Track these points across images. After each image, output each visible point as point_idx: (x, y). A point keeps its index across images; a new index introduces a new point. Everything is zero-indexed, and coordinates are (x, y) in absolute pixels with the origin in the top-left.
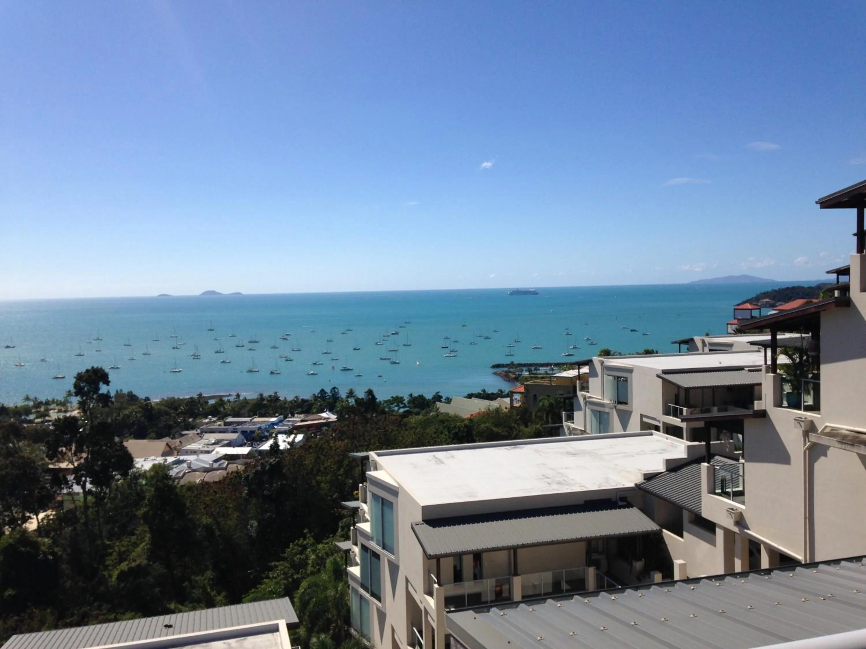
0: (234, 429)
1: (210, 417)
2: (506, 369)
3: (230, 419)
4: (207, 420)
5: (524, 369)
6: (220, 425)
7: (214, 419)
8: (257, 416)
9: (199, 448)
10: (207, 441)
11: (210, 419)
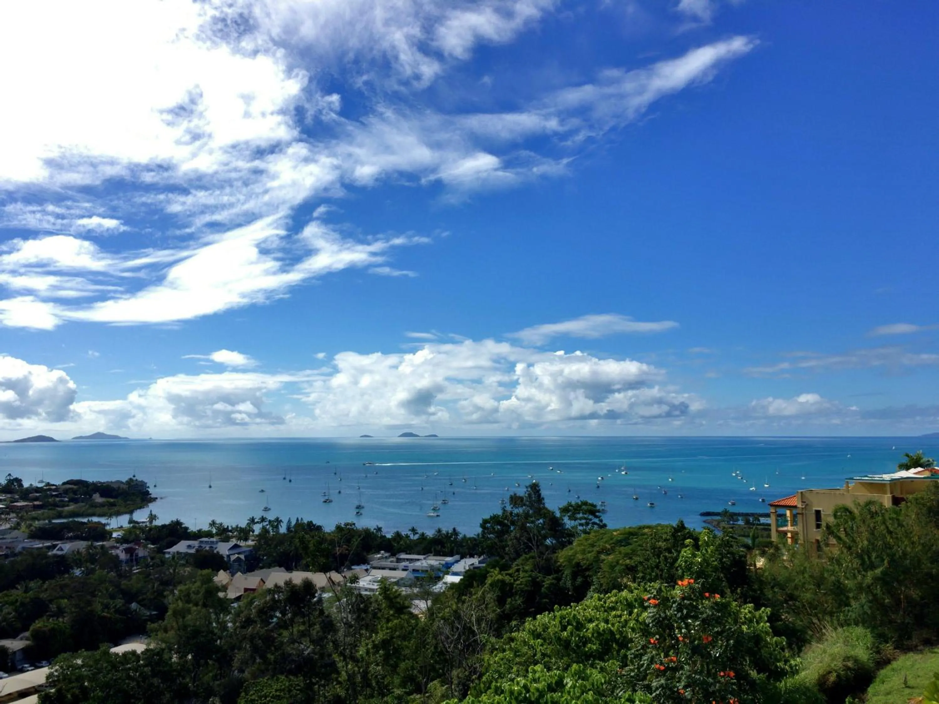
0: (405, 566)
1: (382, 552)
2: (718, 518)
3: (403, 556)
4: (379, 556)
5: (740, 518)
6: (391, 562)
7: (387, 555)
8: (432, 554)
9: (364, 585)
10: (373, 577)
11: (383, 554)
